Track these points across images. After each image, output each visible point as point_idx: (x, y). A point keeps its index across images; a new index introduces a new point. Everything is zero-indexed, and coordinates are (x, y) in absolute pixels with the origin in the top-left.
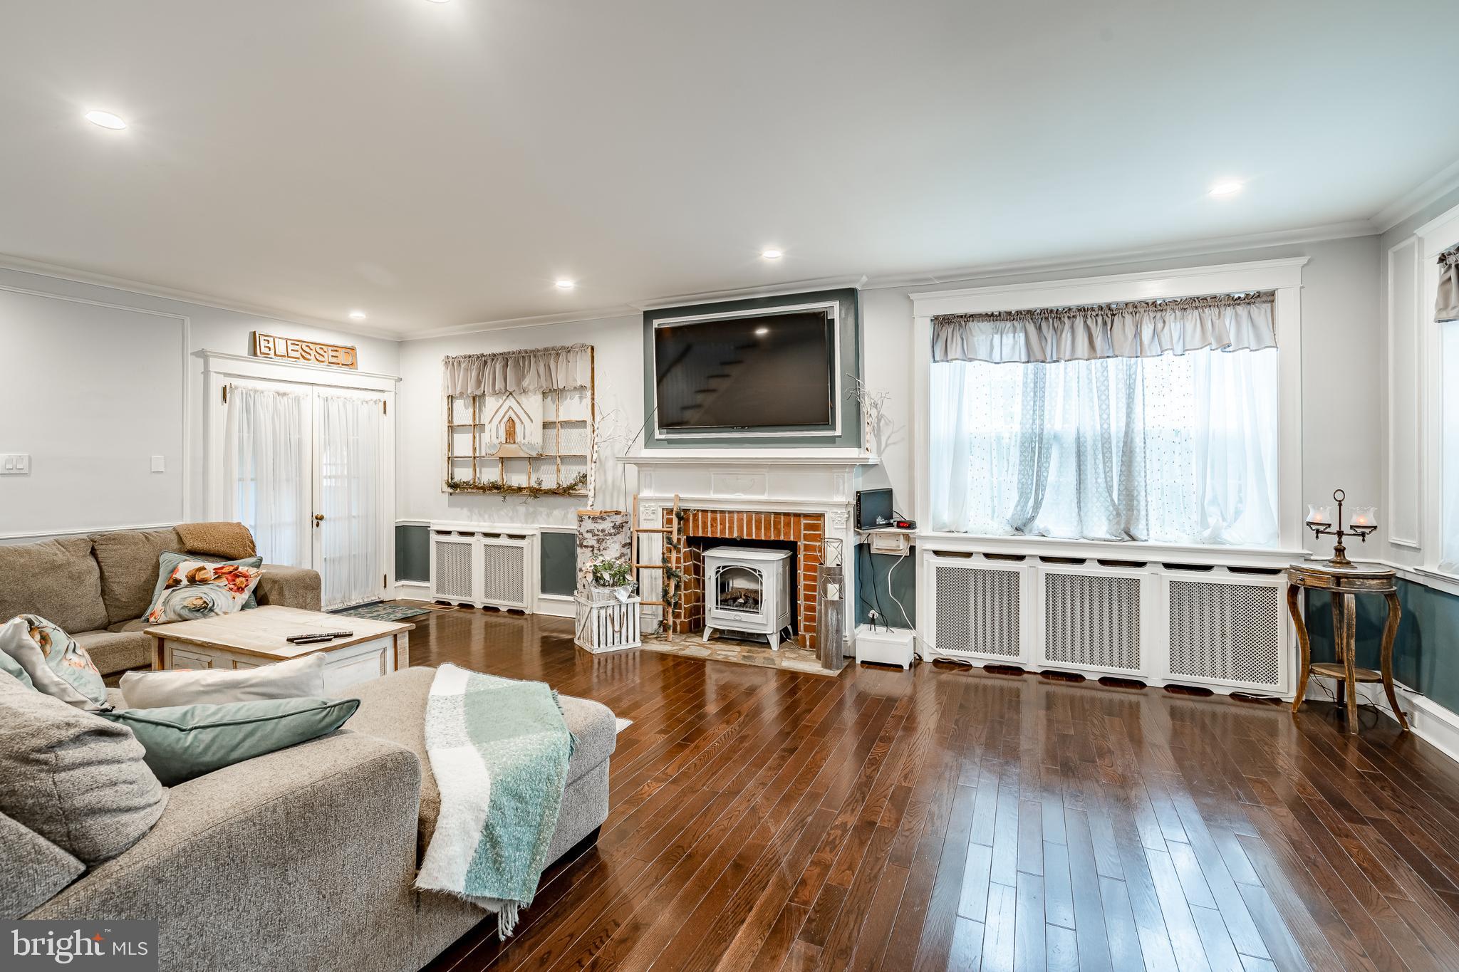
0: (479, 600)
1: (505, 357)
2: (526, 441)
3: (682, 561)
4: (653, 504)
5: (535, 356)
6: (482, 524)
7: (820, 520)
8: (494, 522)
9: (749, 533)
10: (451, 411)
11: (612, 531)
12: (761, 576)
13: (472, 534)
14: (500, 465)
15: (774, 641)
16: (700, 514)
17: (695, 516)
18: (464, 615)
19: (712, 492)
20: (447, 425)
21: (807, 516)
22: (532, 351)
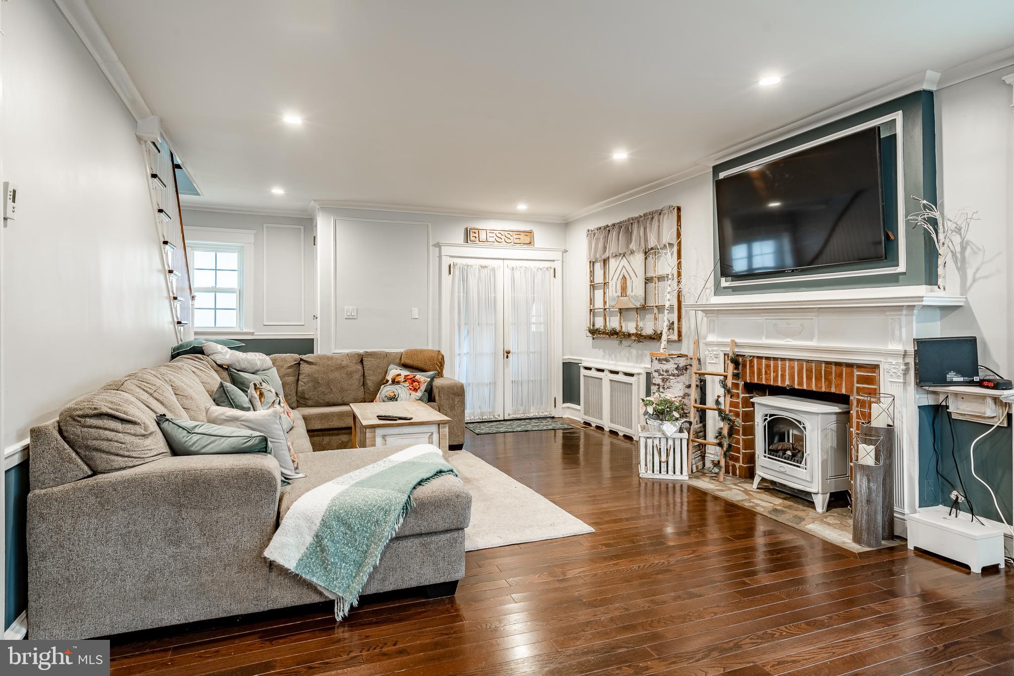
0: (607, 426)
1: (620, 225)
2: (633, 294)
3: (741, 406)
4: (715, 348)
5: (638, 222)
6: (611, 362)
7: (874, 372)
8: (617, 361)
9: (800, 383)
10: (592, 273)
11: (676, 372)
12: (804, 428)
13: (602, 371)
14: (619, 314)
15: (820, 502)
16: (755, 360)
17: (751, 362)
18: (597, 434)
19: (763, 338)
20: (589, 283)
21: (860, 367)
22: (636, 218)
